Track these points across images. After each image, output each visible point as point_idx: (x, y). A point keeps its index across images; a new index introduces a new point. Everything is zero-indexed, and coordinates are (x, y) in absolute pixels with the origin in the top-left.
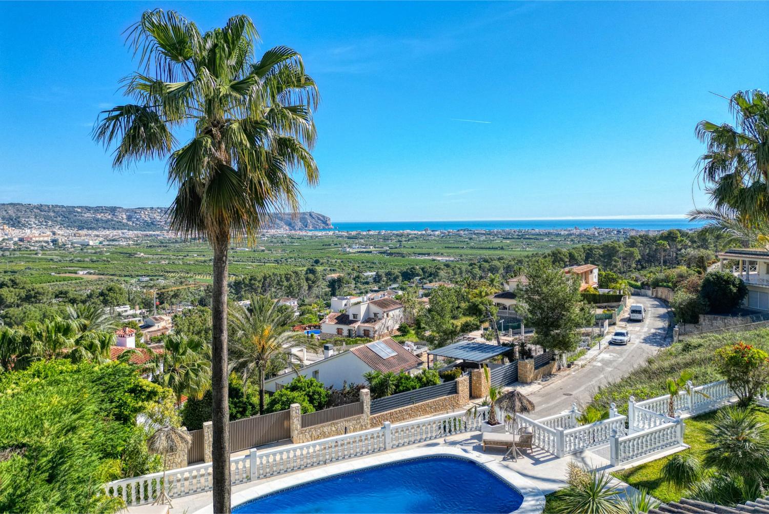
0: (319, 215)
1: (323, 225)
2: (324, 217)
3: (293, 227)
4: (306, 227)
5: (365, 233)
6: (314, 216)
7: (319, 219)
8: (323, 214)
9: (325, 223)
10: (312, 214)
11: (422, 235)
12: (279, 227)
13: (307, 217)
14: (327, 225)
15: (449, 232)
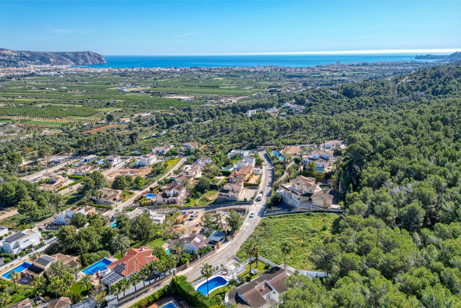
0: (95, 53)
1: (98, 61)
2: (98, 55)
3: (77, 63)
4: (87, 62)
5: (130, 70)
6: (91, 54)
7: (95, 57)
8: (99, 54)
9: (100, 59)
10: (90, 53)
11: (168, 72)
12: (67, 63)
13: (86, 55)
14: (102, 61)
15: (186, 70)
